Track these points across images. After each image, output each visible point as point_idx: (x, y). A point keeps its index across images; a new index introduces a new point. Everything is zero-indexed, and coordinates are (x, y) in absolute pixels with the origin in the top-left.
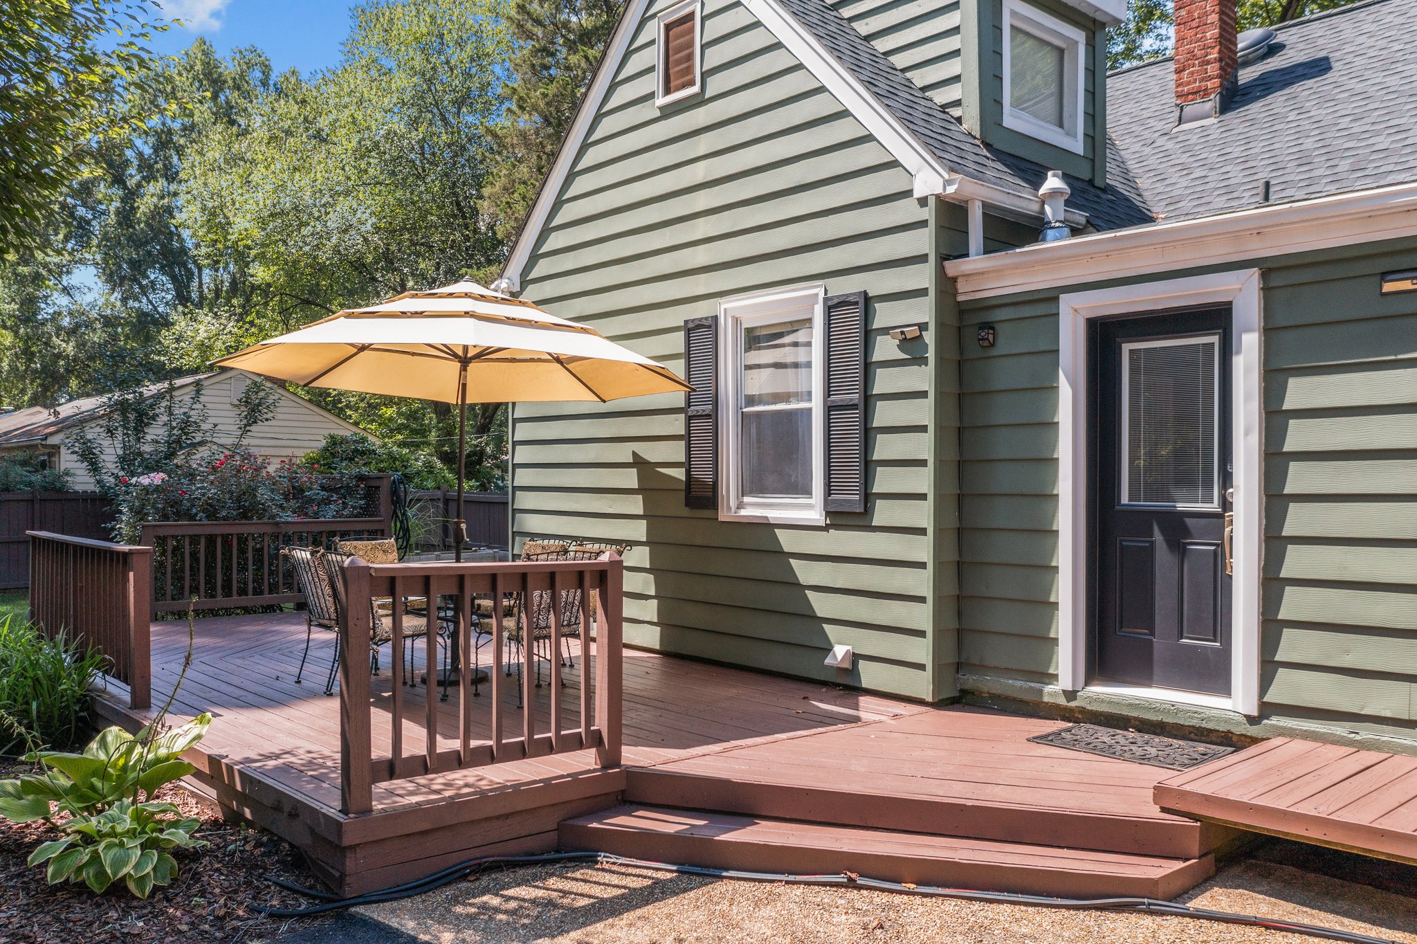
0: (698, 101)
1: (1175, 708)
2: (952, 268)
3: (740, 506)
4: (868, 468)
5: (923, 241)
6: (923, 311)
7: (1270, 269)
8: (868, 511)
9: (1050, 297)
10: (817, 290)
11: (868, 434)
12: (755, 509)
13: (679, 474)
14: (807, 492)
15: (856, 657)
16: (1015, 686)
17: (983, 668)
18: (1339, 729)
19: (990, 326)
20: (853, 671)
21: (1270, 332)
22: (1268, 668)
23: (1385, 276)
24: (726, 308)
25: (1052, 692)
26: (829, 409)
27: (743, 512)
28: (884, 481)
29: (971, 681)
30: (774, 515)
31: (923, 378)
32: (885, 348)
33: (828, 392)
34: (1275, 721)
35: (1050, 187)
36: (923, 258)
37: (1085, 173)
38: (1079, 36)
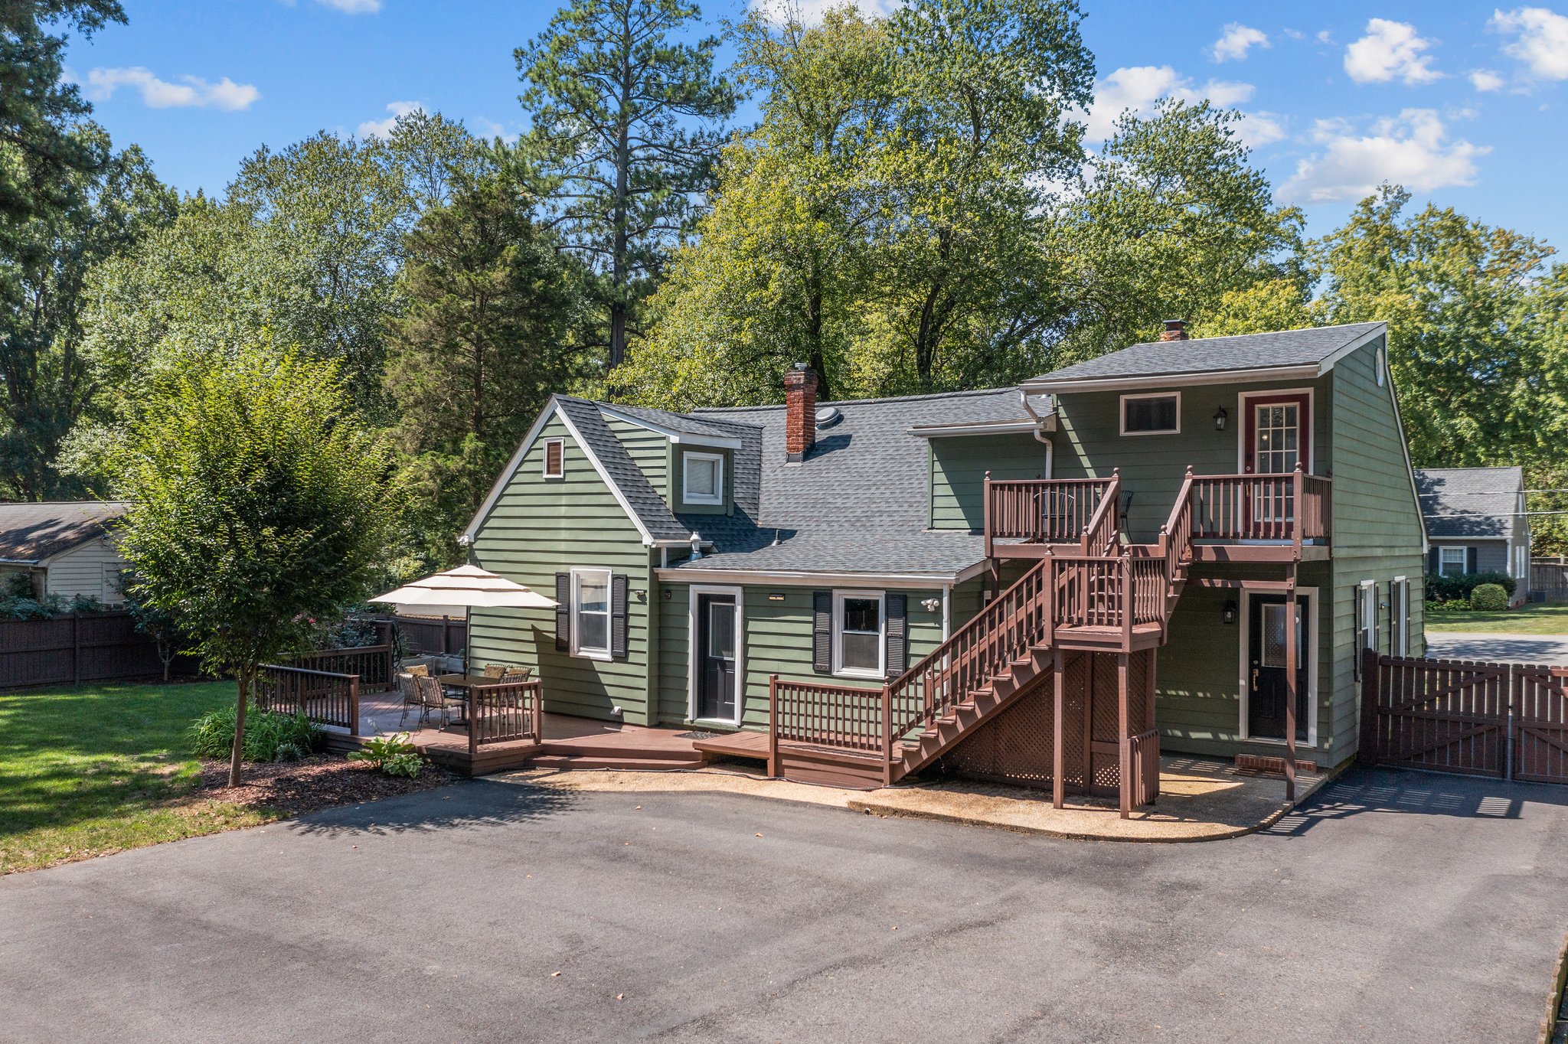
0: (561, 481)
1: (721, 725)
2: (656, 570)
3: (579, 651)
4: (627, 641)
5: (645, 560)
6: (645, 586)
7: (745, 587)
8: (627, 656)
9: (687, 585)
10: (609, 570)
11: (627, 628)
12: (586, 653)
13: (553, 636)
14: (605, 647)
15: (622, 711)
16: (675, 720)
17: (666, 714)
18: (759, 728)
19: (669, 591)
20: (621, 716)
21: (745, 607)
22: (743, 710)
23: (771, 594)
24: (573, 570)
25: (687, 721)
26: (613, 617)
27: (580, 654)
28: (632, 646)
29: (663, 718)
30: (592, 656)
31: (645, 609)
32: (633, 597)
33: (613, 611)
34: (745, 727)
35: (695, 536)
36: (645, 567)
37: (723, 512)
38: (720, 457)
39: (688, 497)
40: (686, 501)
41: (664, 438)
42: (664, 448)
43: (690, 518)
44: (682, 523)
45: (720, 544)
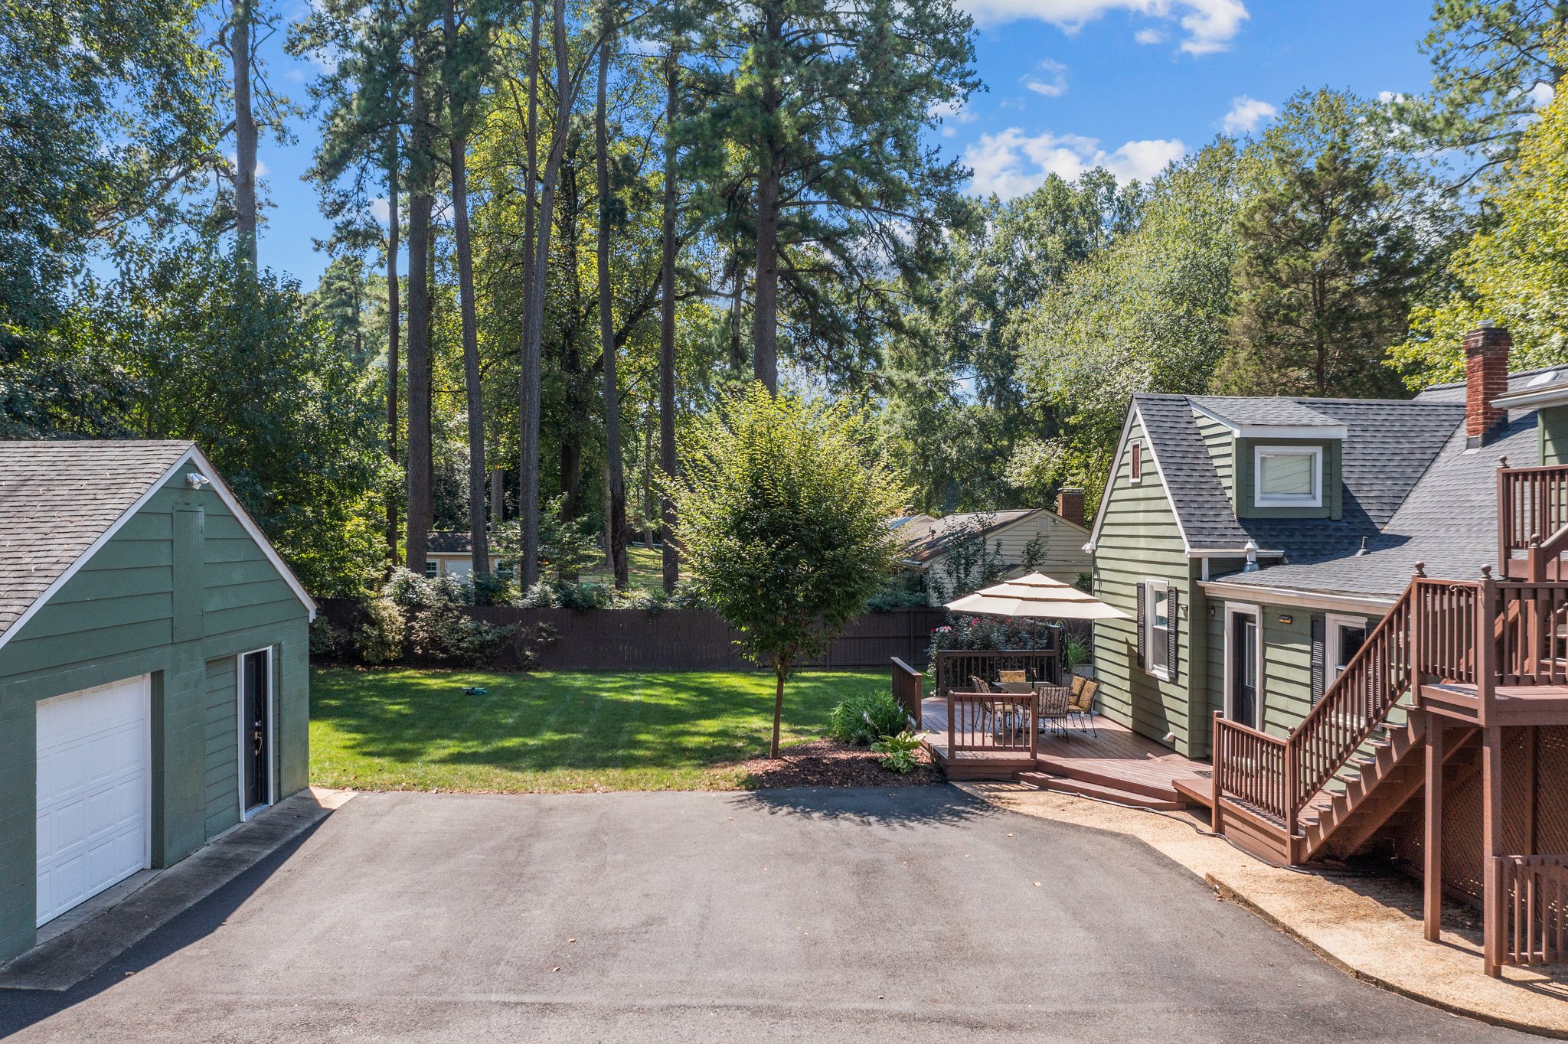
0: (1141, 486)
2: (1198, 583)
3: (1150, 668)
4: (1176, 660)
5: (1185, 572)
6: (1188, 601)
7: (1264, 607)
8: (1176, 678)
9: (1223, 601)
10: (1167, 582)
11: (1176, 646)
12: (1154, 670)
13: (1137, 650)
14: (1165, 666)
15: (1173, 738)
17: (1210, 747)
19: (1213, 608)
20: (1174, 743)
21: (1262, 629)
23: (1281, 616)
24: (1147, 581)
26: (1169, 633)
27: (1151, 671)
28: (1180, 666)
29: (1209, 751)
30: (1157, 674)
31: (1187, 627)
32: (1180, 612)
33: (1169, 627)
35: (1250, 545)
36: (1185, 579)
37: (1325, 515)
38: (1318, 451)
39: (1262, 499)
40: (1258, 504)
41: (1229, 433)
42: (1229, 444)
43: (1258, 524)
44: (1246, 529)
45: (1295, 554)
